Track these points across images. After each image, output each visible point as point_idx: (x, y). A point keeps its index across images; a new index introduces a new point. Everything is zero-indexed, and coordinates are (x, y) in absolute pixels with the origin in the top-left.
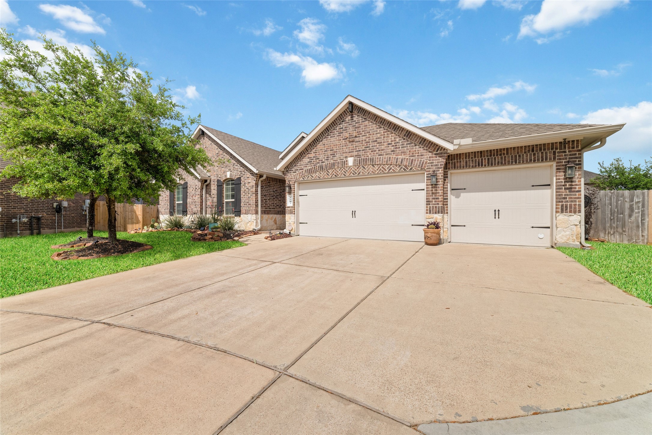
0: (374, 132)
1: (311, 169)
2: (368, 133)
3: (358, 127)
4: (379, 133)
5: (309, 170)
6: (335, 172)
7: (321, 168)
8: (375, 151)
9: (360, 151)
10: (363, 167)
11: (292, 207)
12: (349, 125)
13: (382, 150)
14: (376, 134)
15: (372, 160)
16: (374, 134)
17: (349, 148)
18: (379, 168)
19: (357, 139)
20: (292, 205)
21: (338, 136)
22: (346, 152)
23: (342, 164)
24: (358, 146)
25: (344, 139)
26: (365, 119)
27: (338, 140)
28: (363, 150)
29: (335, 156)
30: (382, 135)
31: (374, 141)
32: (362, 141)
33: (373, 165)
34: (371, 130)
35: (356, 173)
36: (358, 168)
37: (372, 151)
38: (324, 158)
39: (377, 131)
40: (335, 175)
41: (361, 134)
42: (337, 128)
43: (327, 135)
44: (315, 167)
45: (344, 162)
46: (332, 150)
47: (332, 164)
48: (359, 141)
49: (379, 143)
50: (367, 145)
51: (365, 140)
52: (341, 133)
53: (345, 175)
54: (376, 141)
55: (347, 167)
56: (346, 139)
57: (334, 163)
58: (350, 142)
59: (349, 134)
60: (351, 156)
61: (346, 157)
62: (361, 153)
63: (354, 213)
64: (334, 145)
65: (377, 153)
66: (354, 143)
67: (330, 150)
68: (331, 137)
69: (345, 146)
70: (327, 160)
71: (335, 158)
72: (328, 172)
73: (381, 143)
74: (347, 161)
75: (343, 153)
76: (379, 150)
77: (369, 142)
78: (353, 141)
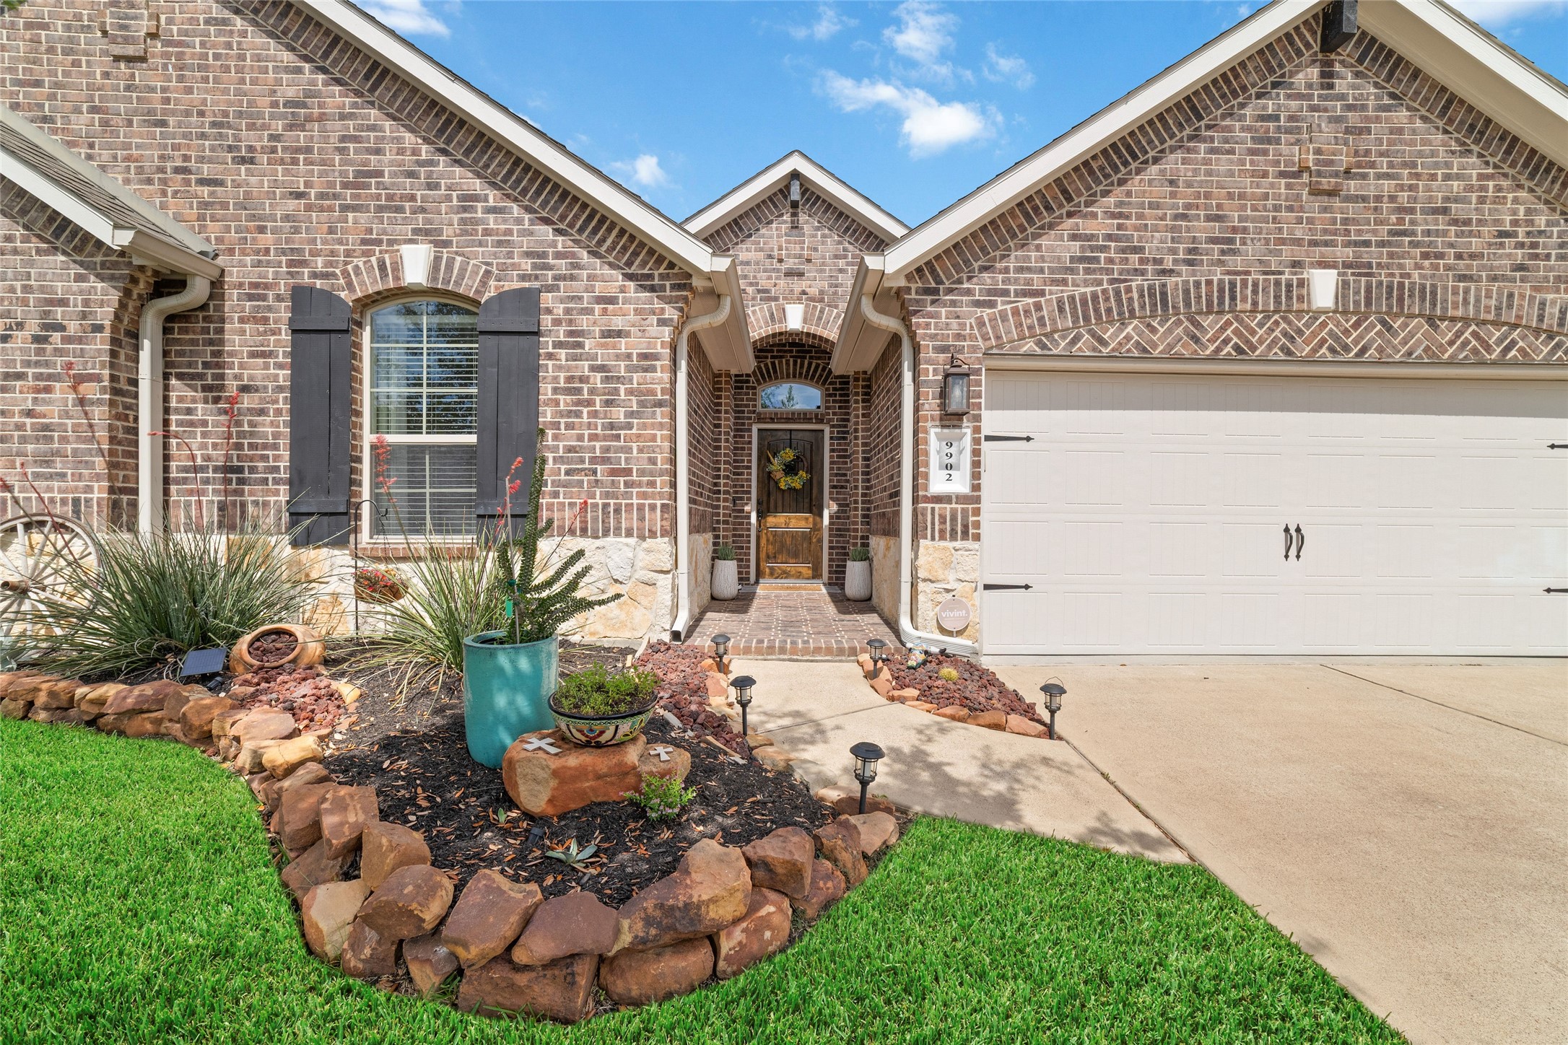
0: (1436, 165)
1: (1095, 297)
2: (1405, 165)
3: (1360, 131)
4: (1458, 177)
5: (1084, 302)
6: (1236, 332)
7: (1159, 301)
8: (1441, 256)
9: (1367, 244)
10: (1384, 323)
11: (961, 499)
12: (1313, 109)
13: (1472, 256)
14: (1447, 177)
15: (1428, 294)
16: (1433, 177)
17: (1310, 221)
18: (1458, 334)
19: (1352, 186)
20: (959, 485)
21: (1252, 152)
22: (1298, 242)
23: (1277, 297)
24: (1355, 221)
25: (1282, 174)
26: (1393, 96)
27: (1254, 174)
28: (1382, 244)
29: (1234, 252)
30: (1470, 189)
31: (1435, 211)
32: (1378, 199)
33: (1431, 320)
34: (1421, 154)
35: (1346, 348)
36: (1356, 325)
37: (1425, 256)
38: (1174, 251)
39: (1448, 165)
40: (1237, 348)
41: (1372, 165)
42: (1248, 111)
43: (1191, 138)
44: (1117, 293)
45: (1289, 286)
46: (1218, 218)
47: (1221, 290)
48: (1364, 199)
49: (1455, 222)
50: (1401, 221)
51: (1392, 199)
52: (1269, 141)
53: (1289, 353)
54: (1445, 211)
55: (1300, 312)
56: (1298, 174)
57: (1233, 285)
58: (1316, 192)
59: (1318, 151)
60: (1323, 265)
61: (1296, 264)
62: (1372, 255)
63: (1294, 539)
64: (1230, 196)
65: (1448, 268)
66: (1337, 203)
67: (1209, 218)
68: (1212, 151)
69: (1290, 209)
70: (1190, 263)
71: (1236, 262)
72: (1197, 325)
73: (1467, 222)
74: (1301, 283)
75: (1282, 241)
76: (1459, 256)
77: (1412, 211)
78: (1332, 193)
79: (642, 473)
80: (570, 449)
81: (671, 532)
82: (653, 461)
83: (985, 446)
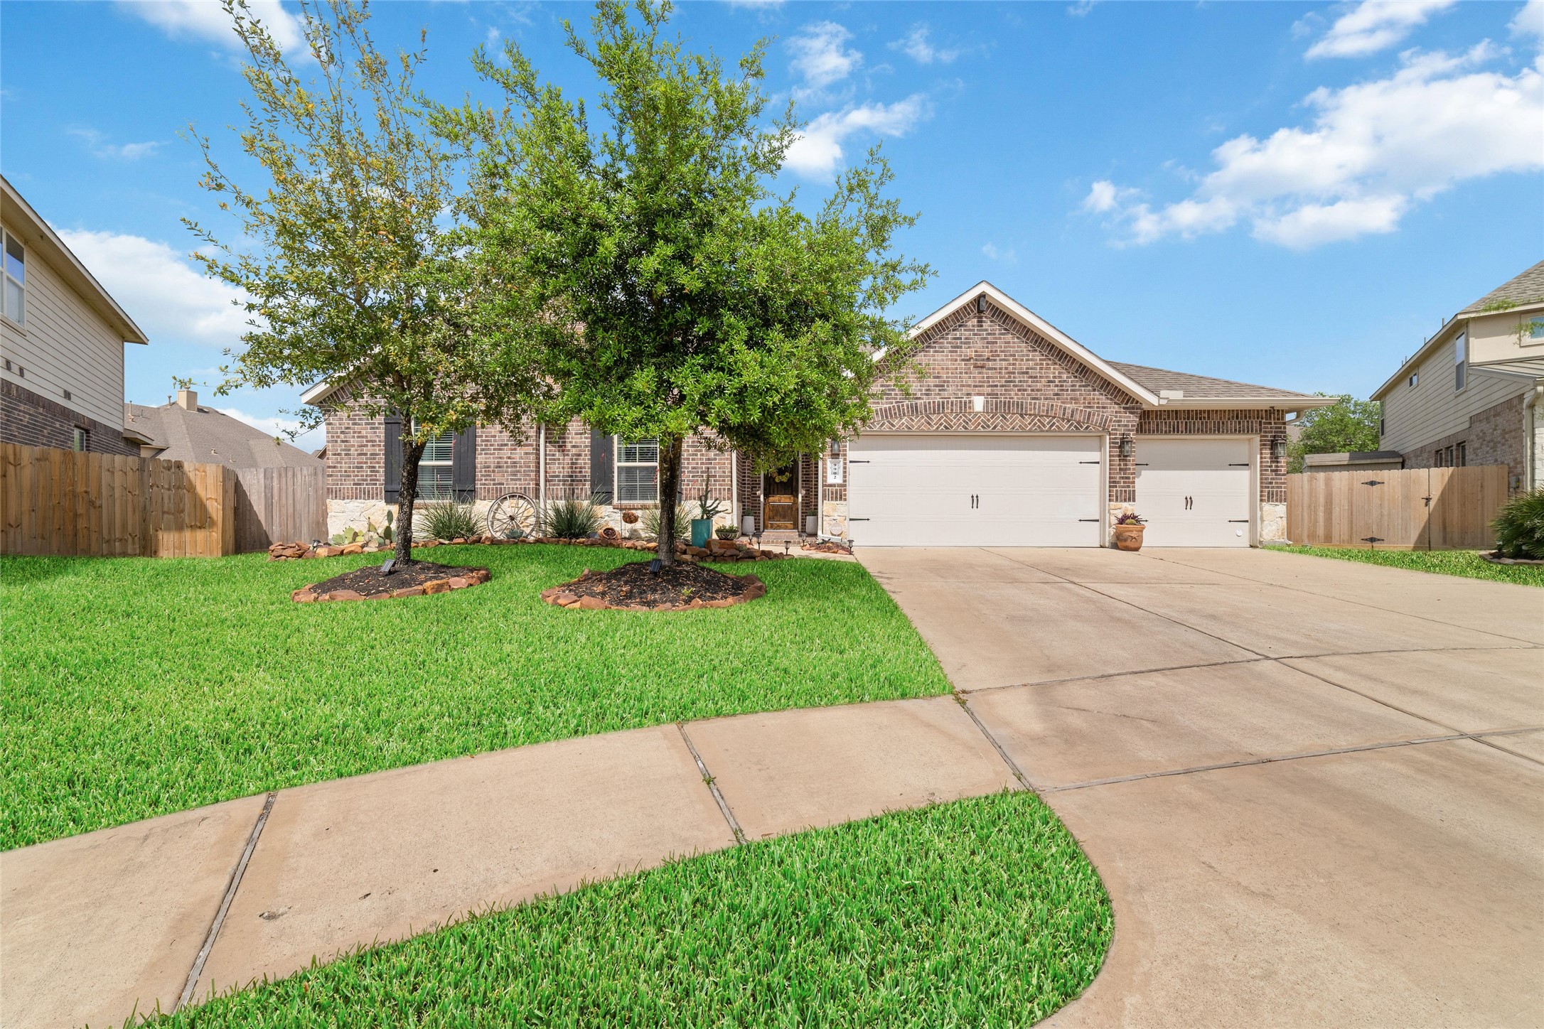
0: (1023, 356)
1: (890, 408)
2: (1011, 355)
3: (993, 343)
4: (1032, 360)
5: (886, 411)
6: (945, 421)
7: (915, 410)
8: (1025, 390)
9: (996, 386)
10: (1003, 416)
11: (840, 485)
12: (975, 335)
13: (1038, 390)
14: (1027, 360)
15: (1020, 405)
16: (1022, 360)
17: (974, 377)
18: (1032, 421)
19: (990, 364)
20: (839, 480)
21: (951, 352)
22: (969, 386)
23: (961, 407)
24: (992, 377)
25: (963, 360)
26: (1005, 329)
27: (952, 360)
28: (1002, 386)
29: (944, 390)
30: (1037, 364)
31: (1023, 373)
32: (1001, 369)
33: (1021, 415)
34: (1017, 351)
35: (988, 426)
36: (992, 417)
37: (1019, 390)
38: (921, 390)
39: (1028, 355)
40: (945, 427)
41: (998, 356)
42: (949, 336)
43: (927, 347)
44: (898, 407)
45: (965, 403)
46: (938, 377)
47: (939, 405)
48: (995, 369)
49: (1031, 377)
50: (1010, 377)
51: (1006, 369)
52: (958, 347)
53: (966, 428)
54: (1027, 373)
55: (970, 413)
56: (969, 360)
57: (943, 403)
58: (976, 367)
59: (976, 351)
60: (979, 394)
61: (968, 394)
62: (999, 390)
63: (975, 500)
64: (943, 369)
65: (1028, 395)
66: (984, 371)
67: (934, 377)
68: (935, 352)
69: (966, 373)
70: (927, 395)
71: (945, 394)
72: (930, 418)
73: (1036, 377)
74: (970, 402)
75: (963, 386)
76: (1032, 390)
77: (1014, 373)
78: (982, 367)
79: (720, 476)
80: (693, 468)
81: (730, 498)
82: (724, 472)
83: (849, 465)
